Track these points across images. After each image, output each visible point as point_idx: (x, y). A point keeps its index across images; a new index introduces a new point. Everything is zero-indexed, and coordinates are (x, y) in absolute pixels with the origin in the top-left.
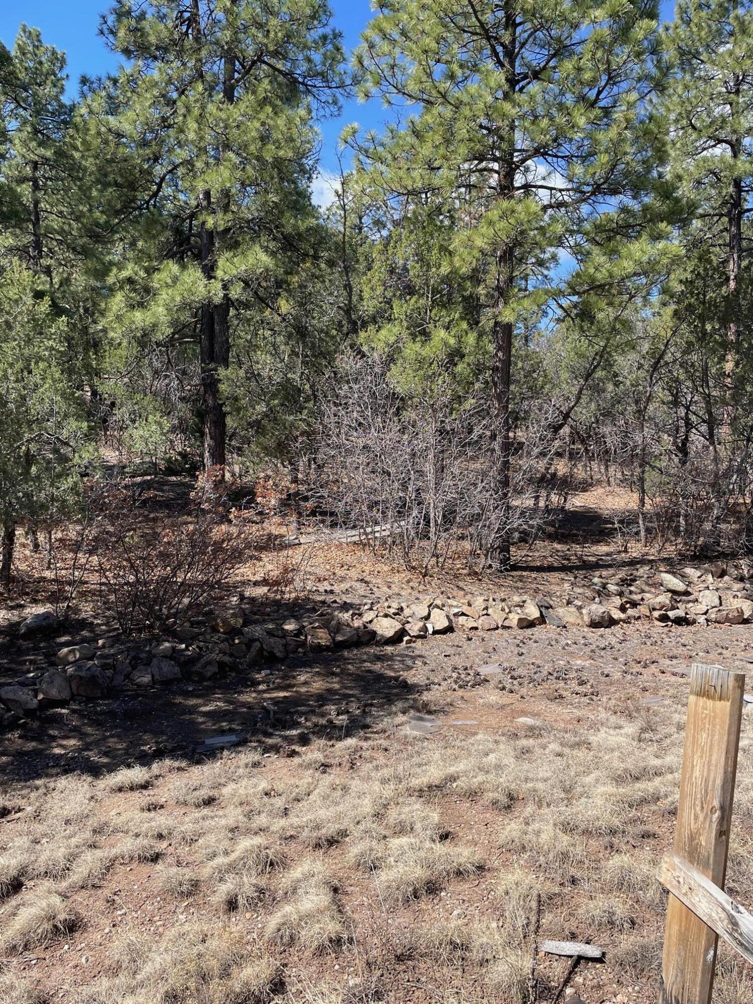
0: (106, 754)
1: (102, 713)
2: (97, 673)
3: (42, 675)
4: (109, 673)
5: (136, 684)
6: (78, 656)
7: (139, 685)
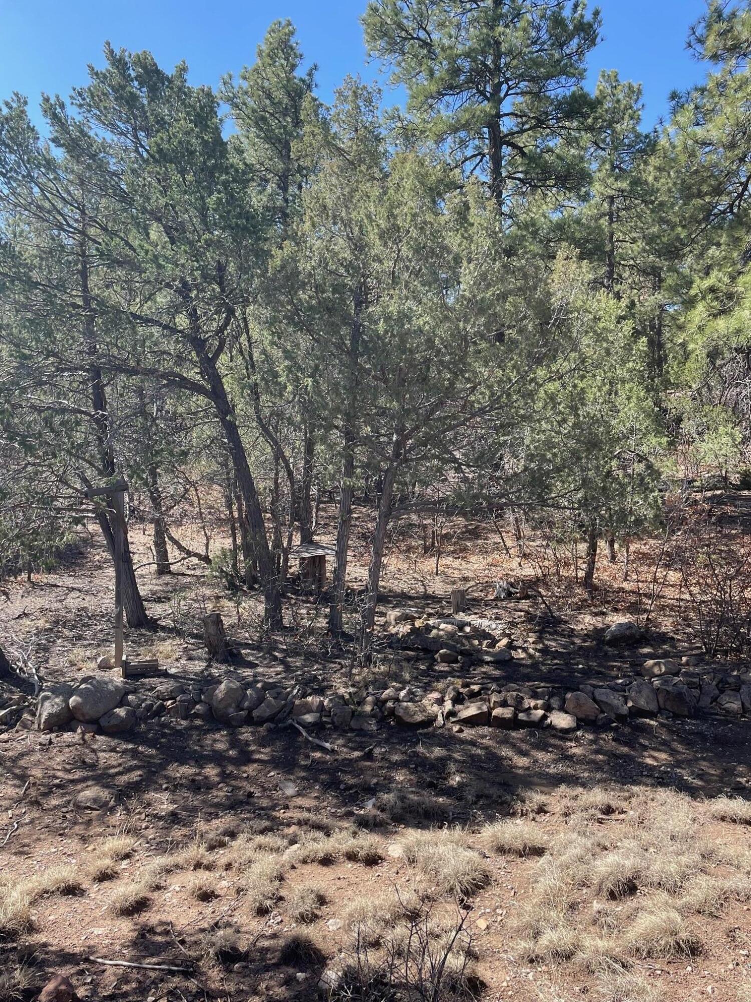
0: (700, 777)
1: (692, 733)
2: (684, 690)
3: (631, 683)
4: (696, 692)
5: (724, 709)
6: (663, 669)
7: (728, 711)
